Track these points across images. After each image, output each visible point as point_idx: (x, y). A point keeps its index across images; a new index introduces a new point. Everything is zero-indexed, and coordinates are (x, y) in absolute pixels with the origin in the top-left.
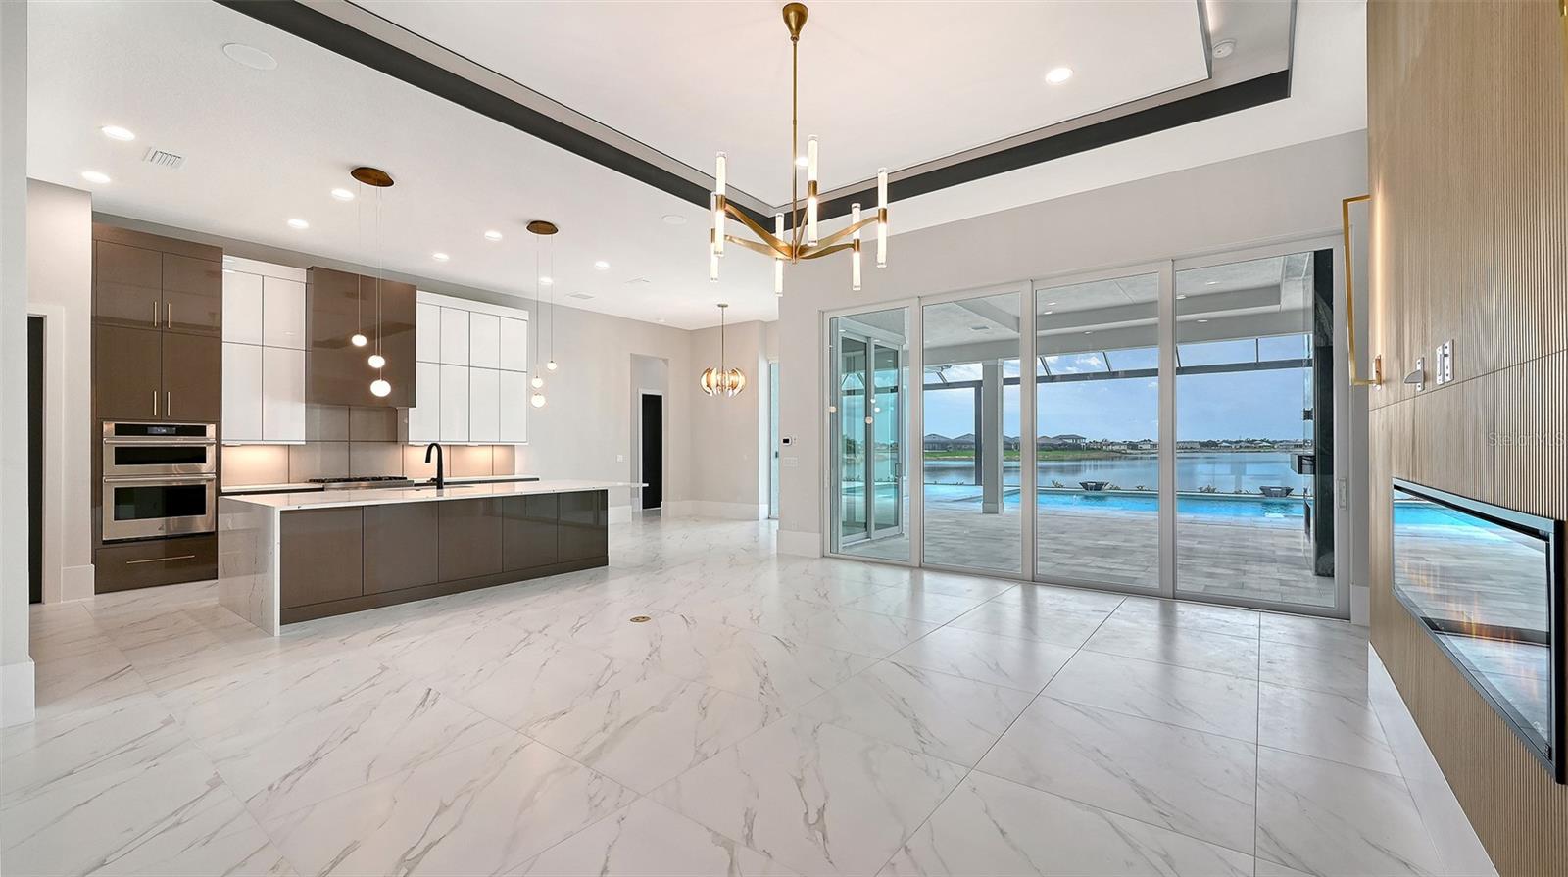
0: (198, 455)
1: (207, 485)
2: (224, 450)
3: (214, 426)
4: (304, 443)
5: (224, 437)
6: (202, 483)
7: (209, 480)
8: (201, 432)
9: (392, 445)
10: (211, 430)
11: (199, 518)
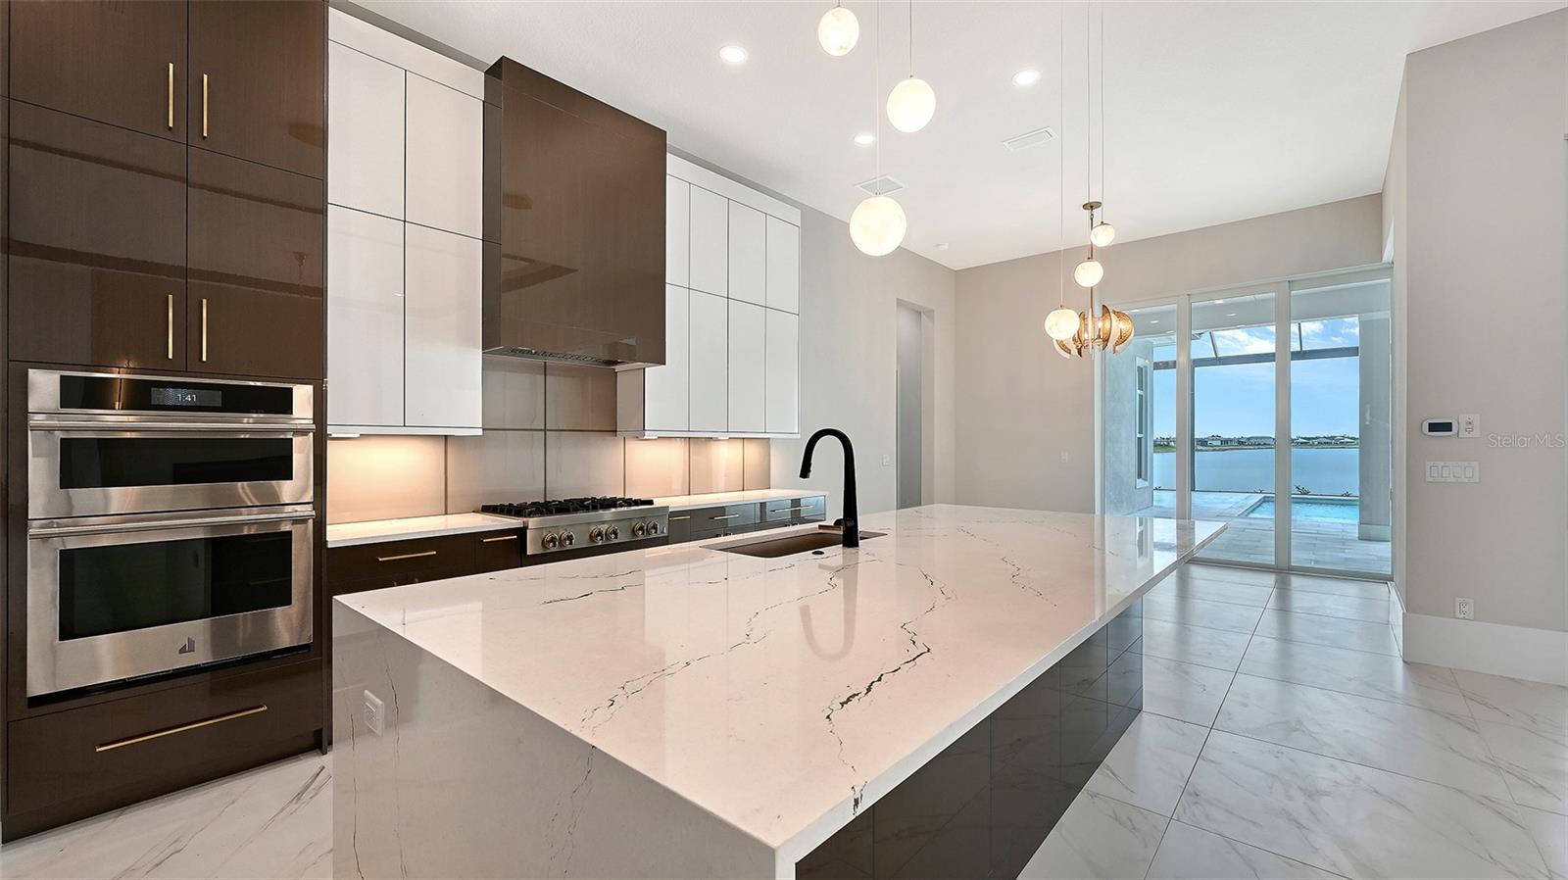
0: (273, 461)
1: (297, 531)
2: (332, 448)
3: (310, 388)
4: (480, 432)
5: (331, 418)
6: (286, 527)
7: (297, 521)
8: (282, 403)
9: (609, 438)
10: (302, 396)
11: (279, 612)
